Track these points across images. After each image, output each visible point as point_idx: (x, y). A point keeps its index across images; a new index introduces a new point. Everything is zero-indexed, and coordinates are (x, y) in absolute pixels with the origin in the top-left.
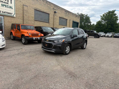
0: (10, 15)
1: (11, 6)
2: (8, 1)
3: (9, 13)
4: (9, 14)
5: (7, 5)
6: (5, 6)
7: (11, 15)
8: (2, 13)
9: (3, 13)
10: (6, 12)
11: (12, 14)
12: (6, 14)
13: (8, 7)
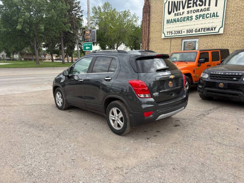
0: (210, 32)
1: (214, 13)
2: (209, 5)
3: (208, 29)
4: (208, 32)
5: (206, 12)
6: (201, 18)
7: (214, 31)
8: (194, 33)
9: (197, 33)
10: (202, 29)
11: (215, 28)
12: (203, 32)
13: (208, 16)
